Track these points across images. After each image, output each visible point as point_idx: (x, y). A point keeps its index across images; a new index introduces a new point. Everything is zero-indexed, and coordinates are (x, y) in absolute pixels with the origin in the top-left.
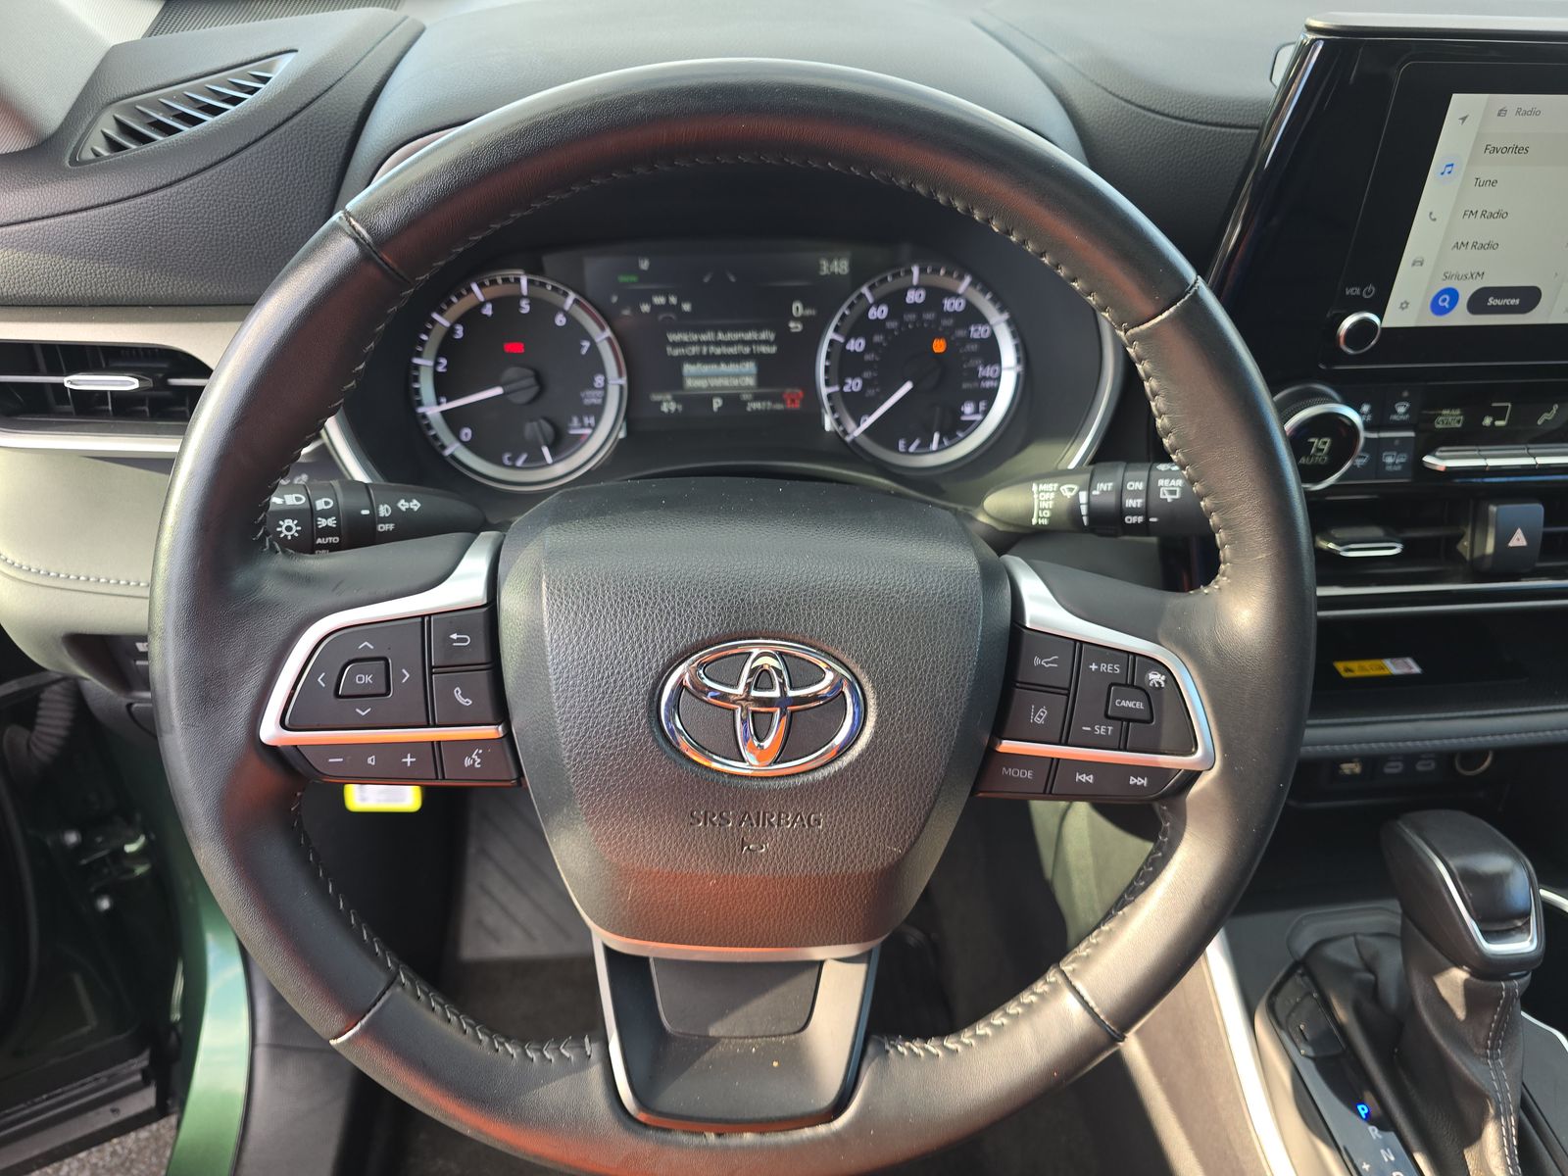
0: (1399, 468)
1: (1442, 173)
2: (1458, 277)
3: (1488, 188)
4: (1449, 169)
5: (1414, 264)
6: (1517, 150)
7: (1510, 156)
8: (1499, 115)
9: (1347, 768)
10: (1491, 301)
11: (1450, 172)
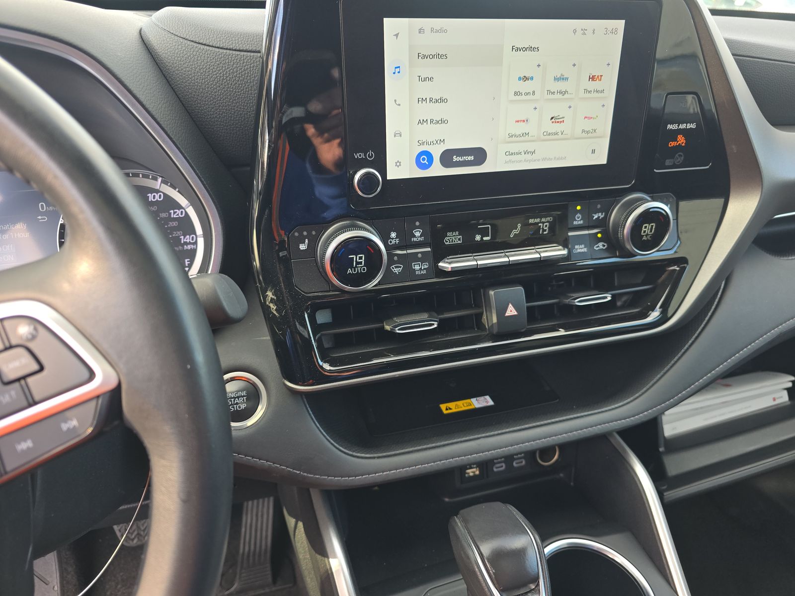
0: (425, 272)
1: (394, 73)
2: (427, 143)
3: (427, 83)
4: (398, 70)
5: (395, 136)
6: (439, 56)
7: (435, 60)
8: (420, 32)
9: (471, 472)
10: (455, 159)
11: (399, 72)
